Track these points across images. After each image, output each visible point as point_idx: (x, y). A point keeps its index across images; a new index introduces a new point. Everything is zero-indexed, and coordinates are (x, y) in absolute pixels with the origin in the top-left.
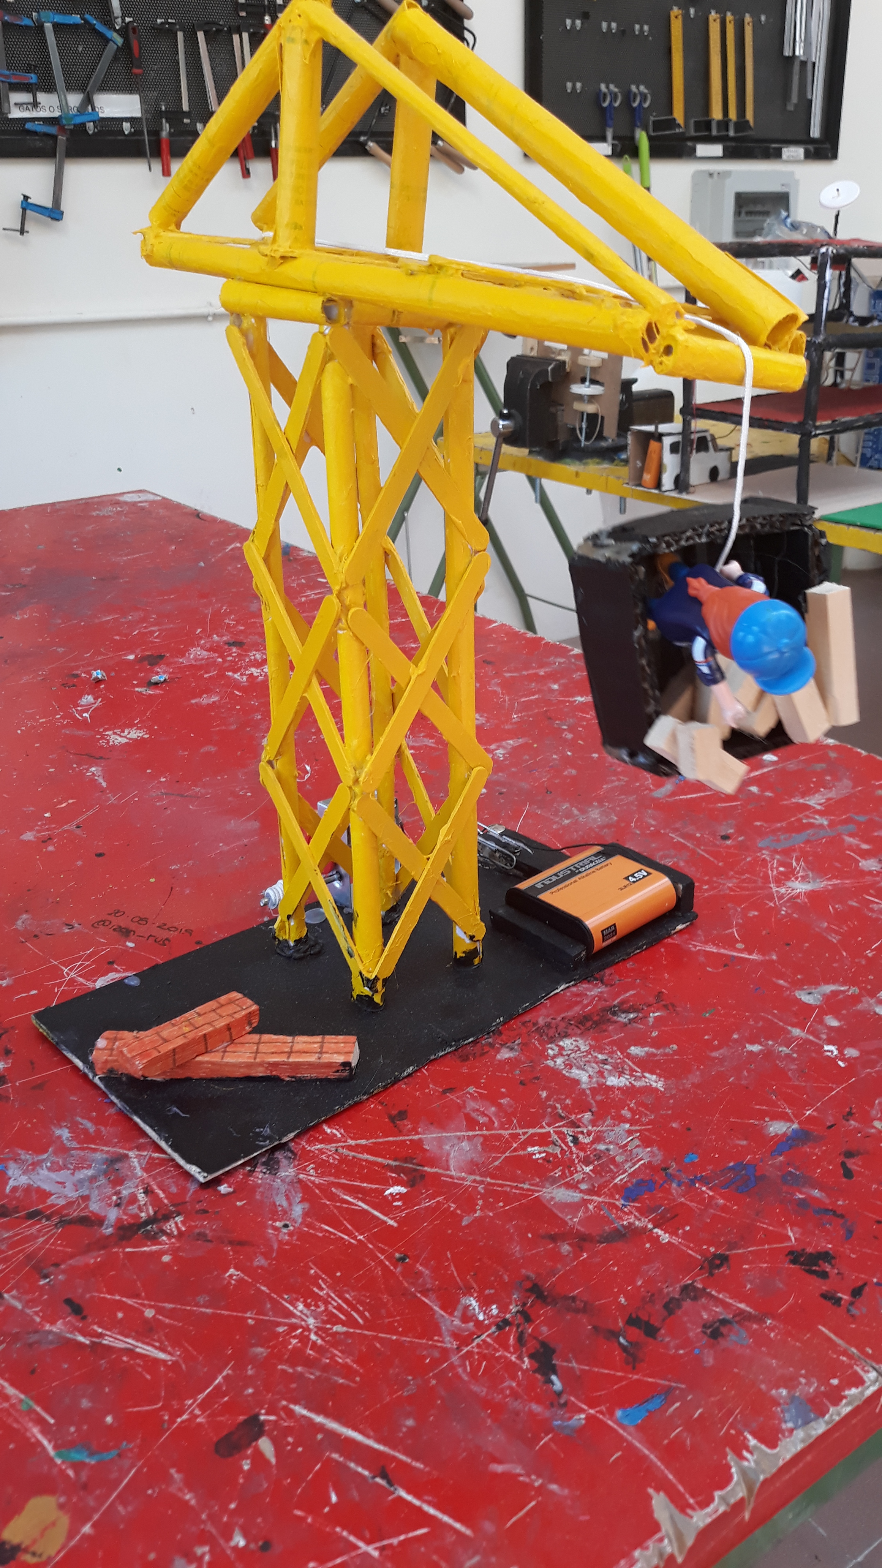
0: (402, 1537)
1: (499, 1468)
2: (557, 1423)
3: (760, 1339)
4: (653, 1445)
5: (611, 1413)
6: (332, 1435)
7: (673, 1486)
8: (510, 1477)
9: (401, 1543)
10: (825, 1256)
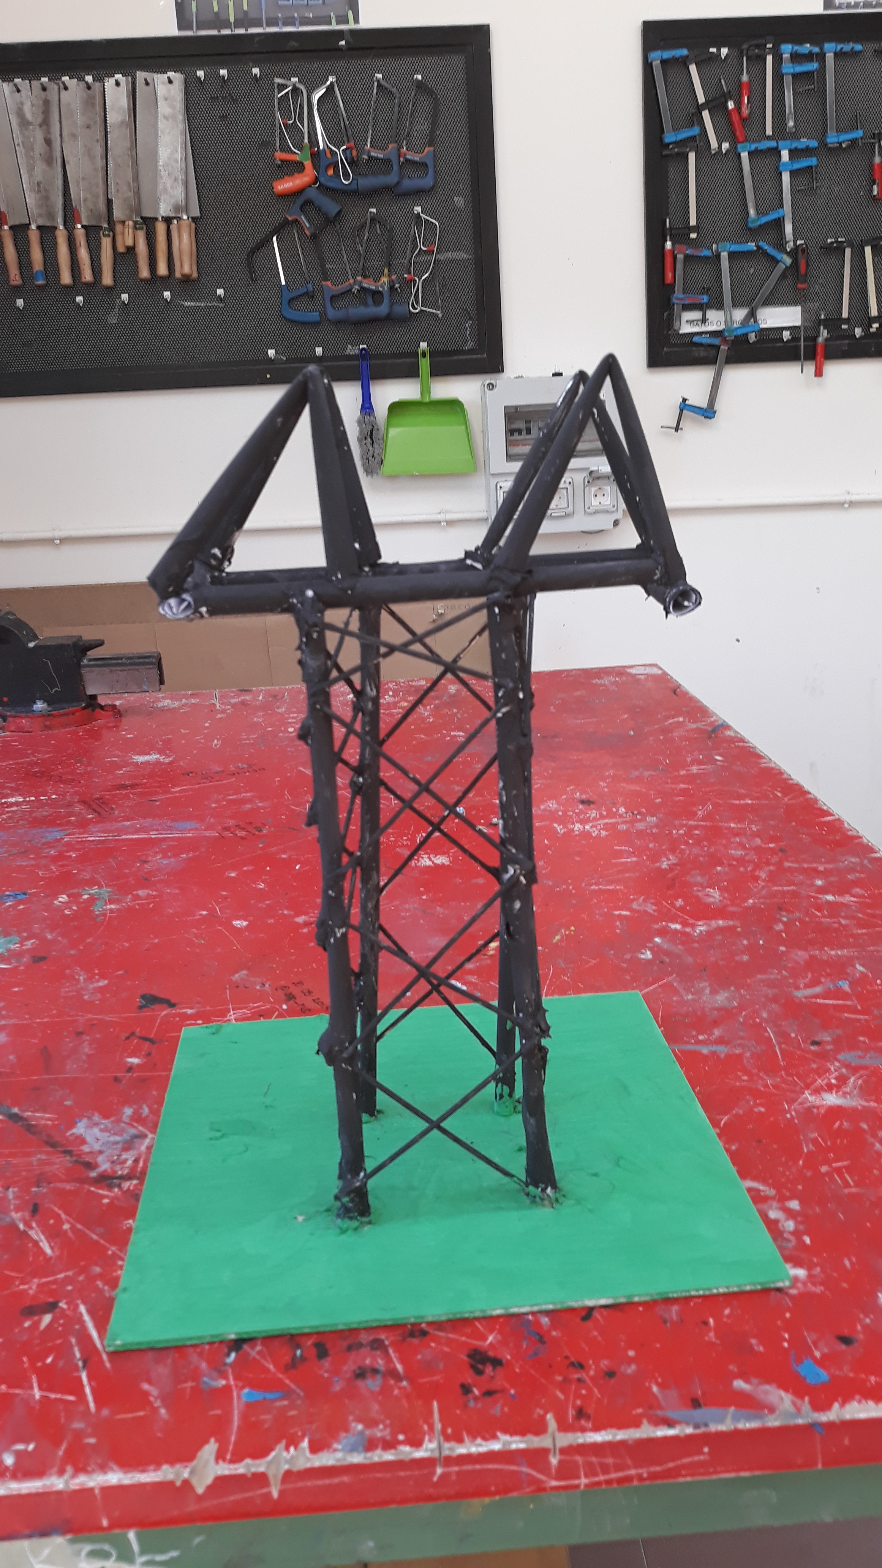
0: (59, 1396)
1: (146, 1386)
2: (205, 1379)
3: (385, 1390)
4: (244, 1417)
5: (242, 1388)
6: (84, 1328)
7: (228, 1443)
8: (147, 1394)
9: (56, 1399)
10: (497, 1362)
